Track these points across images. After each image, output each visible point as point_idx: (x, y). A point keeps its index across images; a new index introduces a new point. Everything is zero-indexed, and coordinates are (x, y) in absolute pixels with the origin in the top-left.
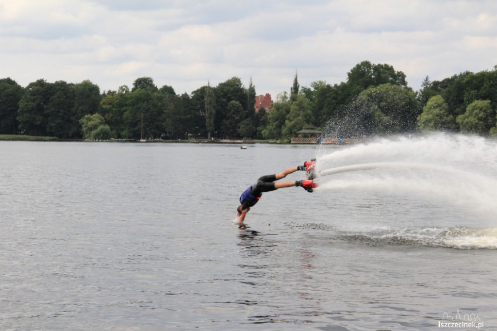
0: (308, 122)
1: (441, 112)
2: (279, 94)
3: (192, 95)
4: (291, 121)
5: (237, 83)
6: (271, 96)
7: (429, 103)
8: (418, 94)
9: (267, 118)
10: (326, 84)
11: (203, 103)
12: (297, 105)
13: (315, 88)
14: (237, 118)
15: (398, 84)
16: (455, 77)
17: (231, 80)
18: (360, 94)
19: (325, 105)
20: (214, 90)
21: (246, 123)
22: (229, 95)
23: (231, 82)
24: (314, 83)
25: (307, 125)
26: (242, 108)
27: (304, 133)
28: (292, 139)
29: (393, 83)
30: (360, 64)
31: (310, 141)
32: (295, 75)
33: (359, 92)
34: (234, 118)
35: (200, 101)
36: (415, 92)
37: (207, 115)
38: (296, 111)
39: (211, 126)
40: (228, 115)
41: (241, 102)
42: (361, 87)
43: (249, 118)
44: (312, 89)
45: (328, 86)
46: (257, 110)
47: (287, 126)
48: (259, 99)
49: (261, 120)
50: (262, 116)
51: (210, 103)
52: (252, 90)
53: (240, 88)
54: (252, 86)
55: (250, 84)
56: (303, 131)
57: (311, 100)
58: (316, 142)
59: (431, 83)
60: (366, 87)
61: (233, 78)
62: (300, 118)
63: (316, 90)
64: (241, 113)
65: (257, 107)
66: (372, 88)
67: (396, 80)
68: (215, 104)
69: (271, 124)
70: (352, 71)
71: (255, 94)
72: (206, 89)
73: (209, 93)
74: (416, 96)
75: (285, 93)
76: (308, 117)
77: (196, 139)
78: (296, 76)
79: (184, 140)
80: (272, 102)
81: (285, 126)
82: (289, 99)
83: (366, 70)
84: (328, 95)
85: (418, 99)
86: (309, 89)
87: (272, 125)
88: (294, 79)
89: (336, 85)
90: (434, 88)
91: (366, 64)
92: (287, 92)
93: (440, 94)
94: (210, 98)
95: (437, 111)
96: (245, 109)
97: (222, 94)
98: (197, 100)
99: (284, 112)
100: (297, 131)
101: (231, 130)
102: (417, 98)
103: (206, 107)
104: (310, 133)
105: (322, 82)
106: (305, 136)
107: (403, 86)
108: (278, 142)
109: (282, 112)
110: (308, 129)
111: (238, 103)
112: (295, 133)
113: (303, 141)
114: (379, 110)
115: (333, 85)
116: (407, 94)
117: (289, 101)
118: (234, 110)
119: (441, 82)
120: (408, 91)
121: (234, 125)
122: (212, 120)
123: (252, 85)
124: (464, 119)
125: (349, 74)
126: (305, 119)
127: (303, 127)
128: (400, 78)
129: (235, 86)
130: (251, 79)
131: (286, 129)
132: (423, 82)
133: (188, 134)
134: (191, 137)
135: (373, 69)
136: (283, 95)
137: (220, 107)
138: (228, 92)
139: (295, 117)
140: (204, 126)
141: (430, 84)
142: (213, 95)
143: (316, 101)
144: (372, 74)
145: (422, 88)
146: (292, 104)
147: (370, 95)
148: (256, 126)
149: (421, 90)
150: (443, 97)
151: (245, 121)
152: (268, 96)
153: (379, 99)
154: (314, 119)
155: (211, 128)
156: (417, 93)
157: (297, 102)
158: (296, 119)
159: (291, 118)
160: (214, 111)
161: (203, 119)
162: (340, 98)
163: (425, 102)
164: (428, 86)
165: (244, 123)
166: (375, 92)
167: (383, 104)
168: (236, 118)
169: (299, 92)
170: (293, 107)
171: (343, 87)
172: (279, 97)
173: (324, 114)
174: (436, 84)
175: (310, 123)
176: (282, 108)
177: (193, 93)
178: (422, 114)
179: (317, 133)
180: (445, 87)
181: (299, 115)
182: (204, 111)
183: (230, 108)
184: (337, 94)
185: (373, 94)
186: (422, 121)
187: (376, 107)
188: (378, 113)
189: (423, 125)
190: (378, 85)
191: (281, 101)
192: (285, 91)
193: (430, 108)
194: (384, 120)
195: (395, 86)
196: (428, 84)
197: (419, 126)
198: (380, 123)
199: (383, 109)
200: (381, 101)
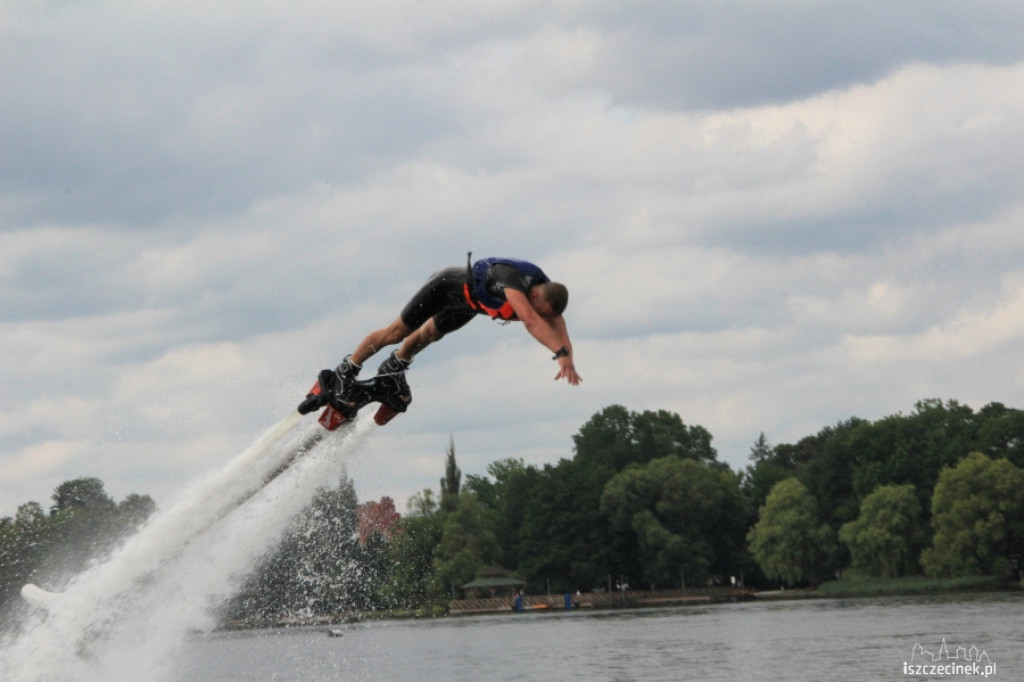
0: (487, 559)
1: (803, 517)
2: (414, 497)
4: (446, 559)
6: (395, 503)
7: (772, 498)
8: (745, 478)
10: (526, 466)
12: (459, 520)
13: (499, 477)
15: (695, 457)
16: (827, 432)
18: (606, 486)
19: (527, 516)
24: (497, 464)
25: (484, 568)
27: (480, 588)
28: (451, 604)
29: (682, 454)
30: (601, 413)
31: (495, 607)
32: (449, 448)
33: (603, 480)
36: (736, 473)
38: (457, 536)
42: (609, 468)
44: (493, 480)
45: (531, 470)
47: (439, 574)
54: (347, 482)
55: (342, 477)
56: (478, 583)
57: (492, 506)
58: (510, 608)
59: (771, 449)
60: (619, 468)
62: (466, 551)
63: (501, 483)
66: (635, 468)
67: (689, 447)
70: (582, 430)
74: (739, 482)
75: (428, 492)
76: (486, 548)
80: (398, 515)
81: (433, 573)
82: (438, 507)
83: (618, 427)
84: (531, 491)
85: (747, 492)
86: (485, 481)
88: (447, 459)
89: (548, 467)
90: (778, 462)
91: (616, 413)
92: (433, 490)
93: (794, 475)
95: (791, 516)
99: (429, 539)
100: (465, 583)
102: (742, 486)
104: (495, 587)
105: (516, 461)
106: (484, 594)
107: (708, 461)
108: (419, 612)
109: (423, 539)
110: (488, 576)
112: (457, 587)
113: (478, 607)
114: (655, 521)
115: (541, 467)
116: (718, 479)
117: (438, 513)
119: (795, 446)
120: (720, 471)
123: (345, 478)
124: (858, 533)
125: (577, 439)
126: (480, 553)
127: (477, 573)
128: (699, 441)
131: (436, 578)
132: (752, 449)
135: (634, 424)
136: (423, 497)
139: (454, 551)
141: (770, 454)
143: (504, 507)
144: (631, 436)
145: (753, 463)
146: (445, 518)
147: (631, 487)
149: (749, 468)
150: (803, 482)
152: (387, 504)
153: (648, 496)
154: (502, 551)
156: (741, 475)
157: (459, 513)
158: (458, 556)
159: (446, 553)
162: (559, 497)
163: (760, 500)
164: (766, 457)
166: (642, 478)
167: (661, 506)
169: (461, 488)
170: (450, 526)
172: (414, 503)
173: (525, 537)
174: (784, 451)
175: (493, 562)
176: (423, 529)
178: (757, 525)
179: (511, 586)
180: (805, 458)
181: (464, 544)
184: (553, 488)
185: (639, 484)
186: (759, 543)
187: (648, 513)
188: (654, 529)
189: (763, 552)
190: (647, 460)
191: (418, 512)
192: (427, 487)
193: (776, 511)
194: (669, 545)
195: (688, 461)
196: (766, 453)
197: (753, 554)
198: (660, 553)
199: (663, 519)
200: (657, 498)
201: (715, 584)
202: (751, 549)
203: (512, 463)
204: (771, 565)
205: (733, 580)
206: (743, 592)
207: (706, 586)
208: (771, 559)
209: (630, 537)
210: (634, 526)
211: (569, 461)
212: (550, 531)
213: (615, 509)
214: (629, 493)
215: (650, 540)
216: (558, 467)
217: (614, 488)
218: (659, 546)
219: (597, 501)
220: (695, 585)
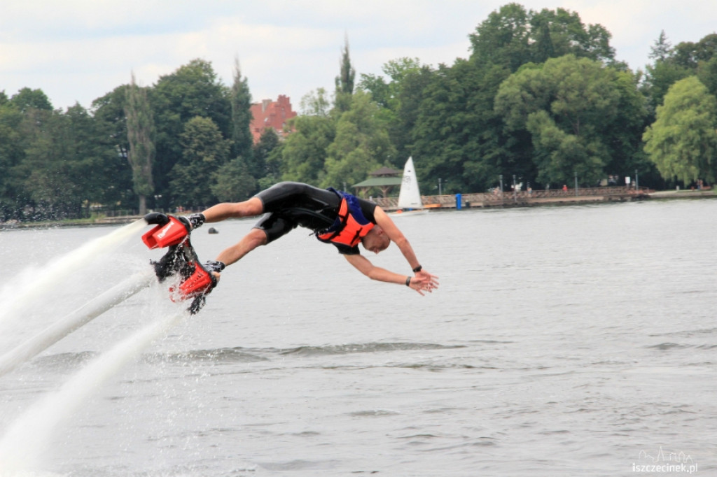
0: (380, 158)
1: (702, 116)
2: (307, 96)
3: (94, 109)
4: (339, 158)
5: (203, 74)
6: (291, 102)
7: (671, 97)
8: (643, 78)
9: (280, 156)
10: (421, 66)
11: (121, 128)
12: (352, 119)
13: (394, 77)
14: (209, 159)
15: (593, 56)
17: (189, 67)
18: (501, 85)
19: (421, 116)
20: (148, 92)
21: (232, 169)
22: (185, 104)
23: (188, 73)
24: (392, 64)
25: (378, 168)
26: (220, 134)
29: (579, 53)
30: (499, 11)
31: (386, 206)
32: (344, 46)
33: (499, 79)
34: (200, 158)
35: (114, 121)
36: (635, 72)
37: (133, 155)
38: (350, 135)
39: (144, 182)
40: (185, 153)
41: (215, 120)
42: (504, 68)
43: (239, 158)
44: (388, 80)
45: (426, 70)
46: (256, 138)
47: (331, 173)
48: (263, 110)
49: (268, 160)
50: (269, 150)
51: (141, 126)
52: (241, 89)
53: (210, 84)
54: (242, 79)
55: (236, 75)
56: (369, 182)
57: (386, 106)
59: (672, 47)
60: (515, 68)
61: (194, 62)
62: (360, 150)
63: (396, 82)
64: (218, 147)
65: (257, 130)
66: (531, 68)
67: (587, 46)
68: (153, 129)
69: (291, 170)
70: (479, 30)
71: (248, 98)
72: (126, 92)
73: (136, 102)
74: (637, 82)
75: (321, 91)
76: (379, 148)
77: (109, 215)
78: (347, 50)
79: (81, 221)
80: (295, 114)
81: (326, 173)
82: (331, 107)
83: (515, 26)
84: (425, 91)
85: (646, 93)
86: (380, 80)
87: (295, 171)
88: (342, 58)
89: (442, 67)
91: (514, 11)
92: (326, 89)
93: (695, 74)
94: (140, 113)
95: (689, 115)
96: (226, 136)
97: (168, 101)
98: (108, 120)
99: (322, 139)
100: (356, 183)
101: (197, 190)
102: (640, 86)
103: (130, 135)
104: (386, 186)
105: (411, 61)
107: (606, 60)
109: (316, 138)
110: (380, 176)
111: (208, 121)
114: (549, 121)
115: (436, 68)
116: (615, 79)
117: (332, 112)
118: (201, 139)
119: (697, 45)
120: (619, 70)
121: (201, 176)
122: (148, 168)
123: (239, 76)
125: (473, 38)
126: (373, 153)
127: (369, 172)
128: (597, 40)
129: (200, 81)
130: (237, 62)
131: (329, 178)
132: (652, 48)
133: (88, 205)
134: (97, 211)
135: (531, 22)
136: (317, 97)
137: (164, 134)
138: (184, 96)
139: (347, 150)
140: (128, 184)
141: (671, 52)
142: (147, 105)
143: (399, 107)
144: (528, 35)
145: (652, 62)
146: (340, 117)
147: (526, 87)
148: (257, 177)
149: (648, 67)
150: (703, 81)
151: (229, 166)
152: (284, 101)
153: (544, 96)
154: (395, 151)
155: (145, 186)
156: (639, 74)
157: (352, 113)
158: (351, 154)
159: (339, 153)
160: (150, 146)
161: (123, 166)
162: (453, 97)
163: (658, 100)
164: (666, 56)
165: (227, 171)
166: (537, 78)
167: (557, 106)
168: (205, 159)
169: (355, 87)
170: (342, 126)
171: (462, 69)
172: (307, 102)
173: (418, 138)
174: (685, 49)
175: (386, 161)
176: (316, 129)
177: (95, 102)
178: (653, 125)
180: (706, 56)
181: (357, 144)
182: (127, 146)
183: (191, 135)
184: (447, 88)
185: (534, 84)
186: (655, 143)
187: (542, 114)
188: (547, 130)
189: (659, 152)
190: (544, 60)
191: (311, 111)
192: (320, 87)
193: (674, 110)
194: (563, 146)
195: (584, 61)
196: (666, 52)
197: (649, 155)
198: (555, 153)
199: (558, 119)
200: (552, 98)
201: (611, 184)
202: (646, 149)
203: (407, 62)
204: (667, 166)
205: (628, 180)
206: (638, 192)
207: (599, 186)
208: (667, 159)
209: (524, 138)
210: (529, 126)
211: (464, 61)
212: (444, 131)
213: (509, 109)
214: (525, 93)
215: (545, 140)
216: (454, 66)
217: (510, 87)
218: (553, 147)
219: (491, 101)
220: (589, 184)
